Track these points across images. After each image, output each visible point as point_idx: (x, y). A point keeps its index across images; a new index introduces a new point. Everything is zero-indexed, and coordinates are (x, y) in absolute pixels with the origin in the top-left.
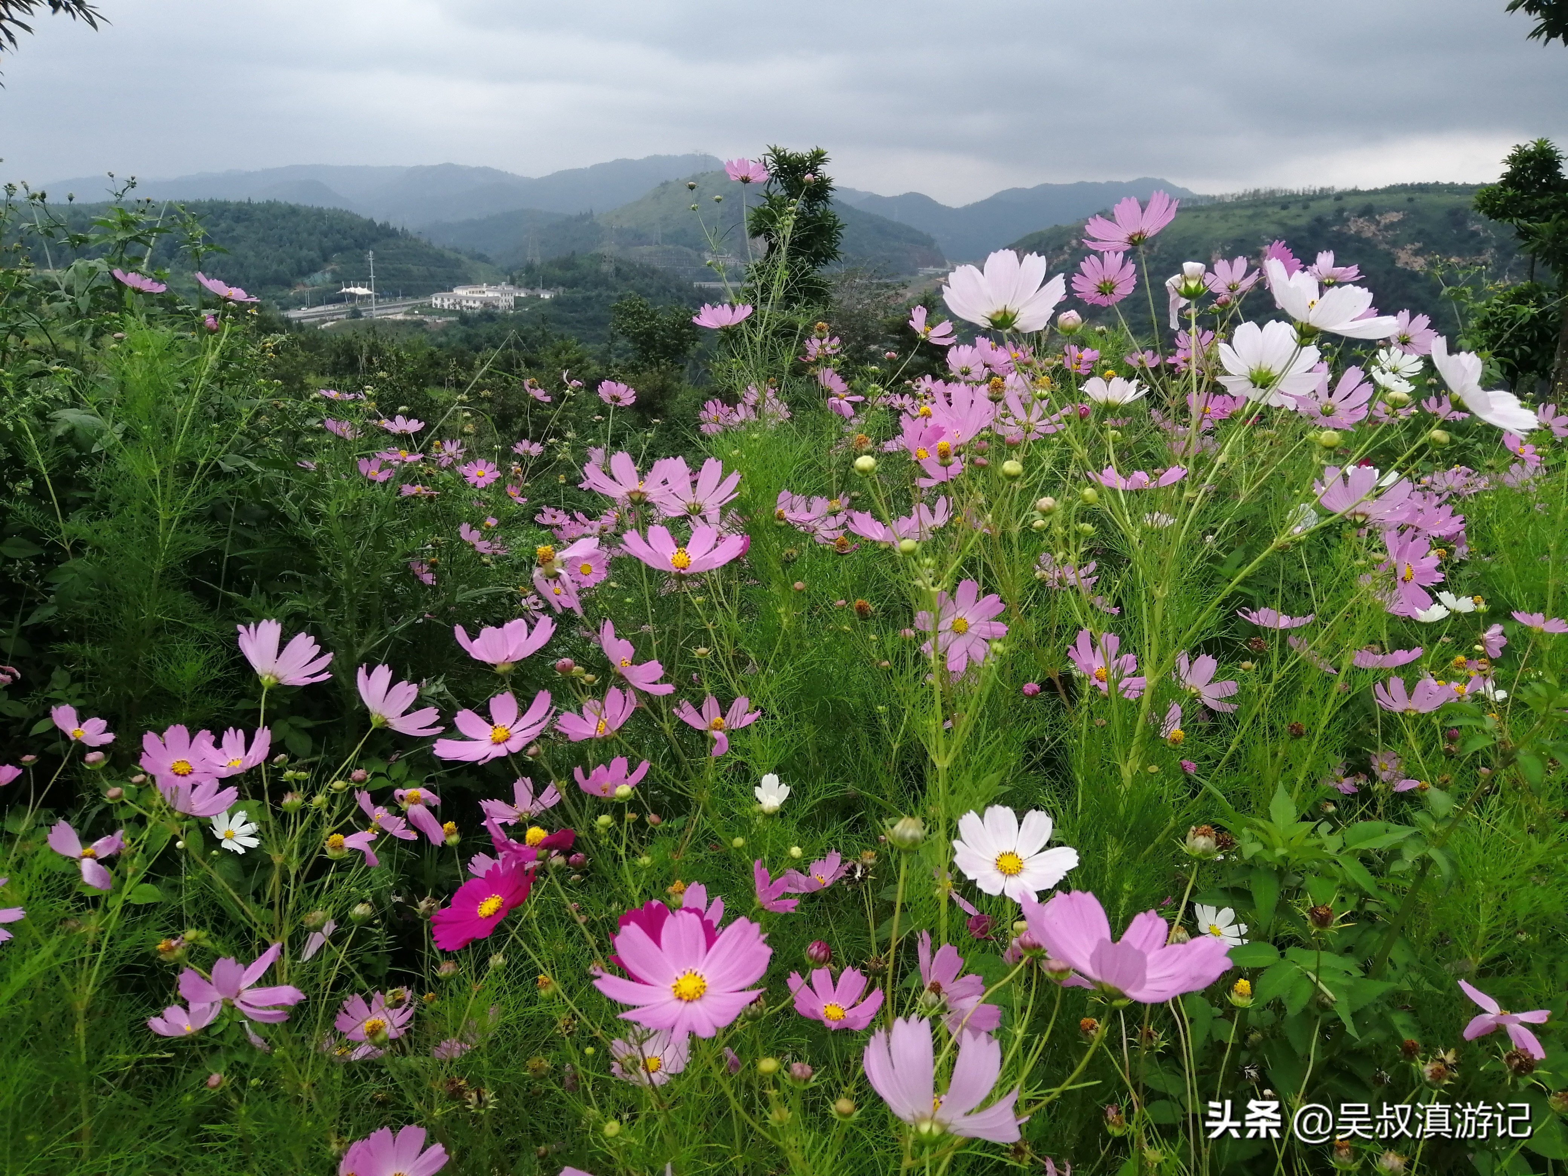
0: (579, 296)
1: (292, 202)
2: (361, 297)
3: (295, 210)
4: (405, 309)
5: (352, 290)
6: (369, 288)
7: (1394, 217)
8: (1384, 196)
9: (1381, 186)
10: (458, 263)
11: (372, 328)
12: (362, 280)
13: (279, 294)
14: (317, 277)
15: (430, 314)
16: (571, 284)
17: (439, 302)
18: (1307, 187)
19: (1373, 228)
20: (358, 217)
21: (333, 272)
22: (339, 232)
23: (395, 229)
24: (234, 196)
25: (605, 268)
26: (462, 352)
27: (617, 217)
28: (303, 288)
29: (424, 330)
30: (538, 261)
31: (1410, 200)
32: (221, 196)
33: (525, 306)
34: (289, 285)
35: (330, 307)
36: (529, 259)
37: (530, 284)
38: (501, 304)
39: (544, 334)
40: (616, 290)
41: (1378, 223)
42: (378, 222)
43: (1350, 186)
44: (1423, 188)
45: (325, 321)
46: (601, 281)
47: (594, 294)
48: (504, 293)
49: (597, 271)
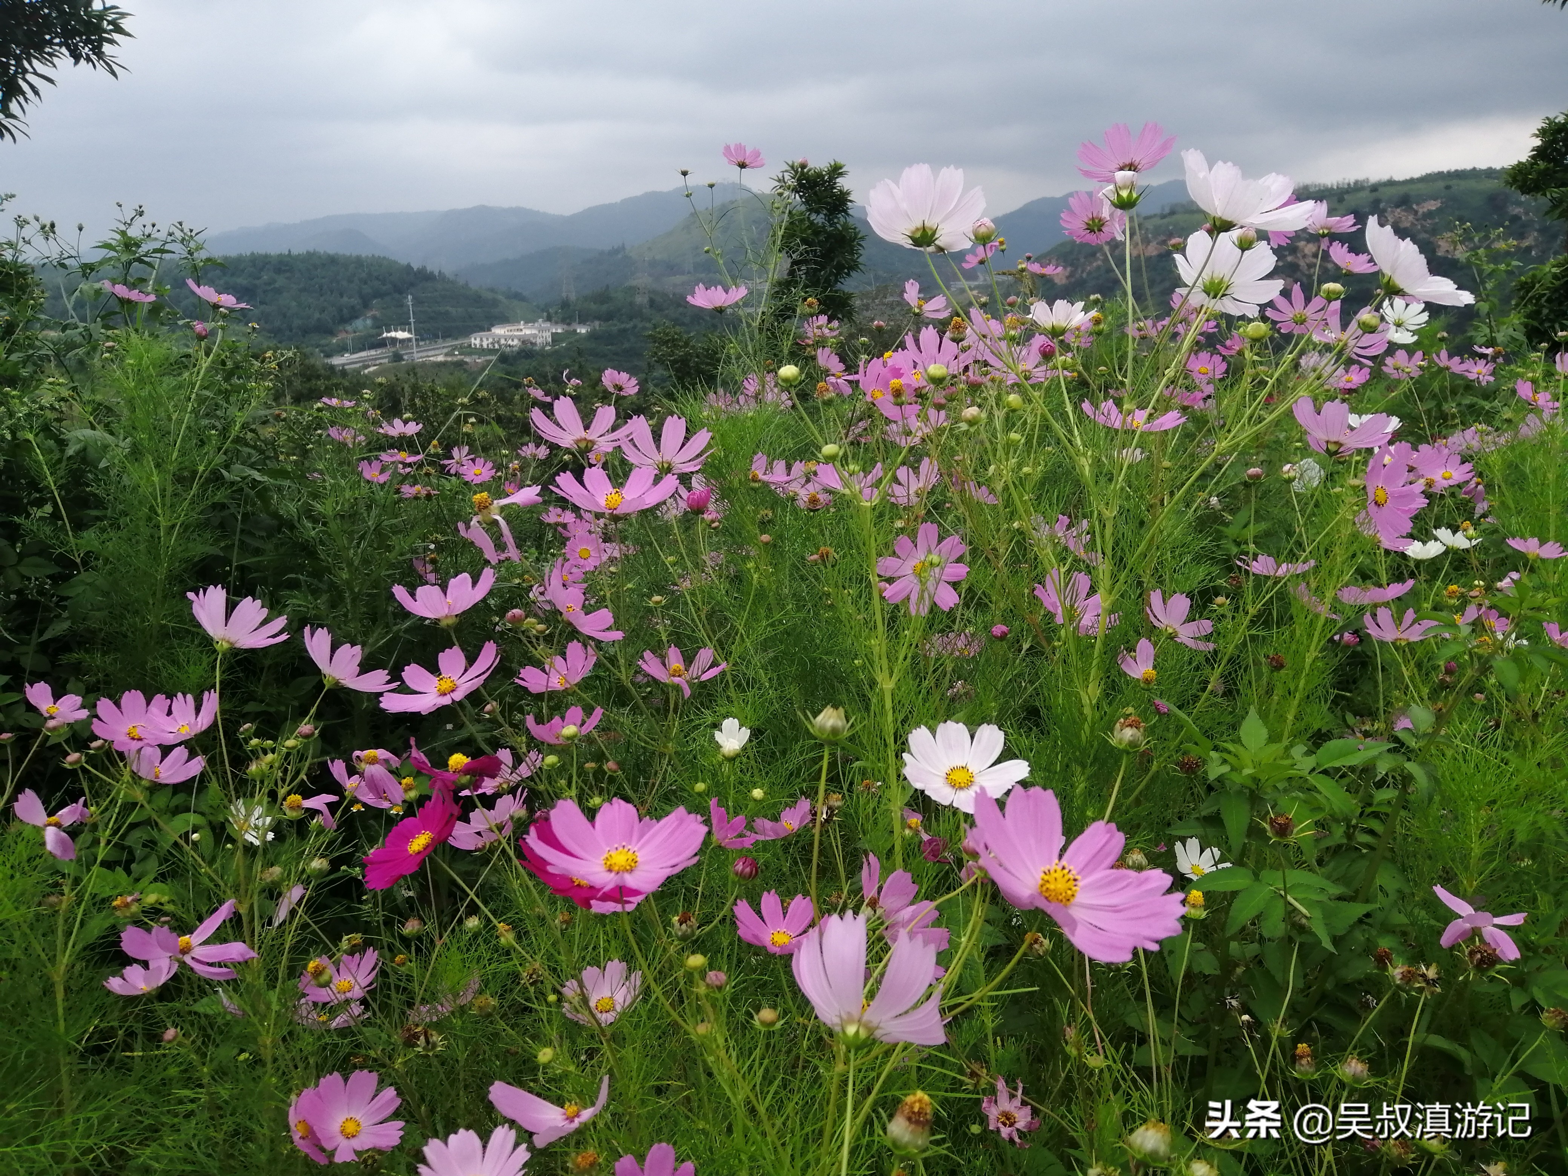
0: (614, 329)
1: (331, 251)
2: (402, 341)
3: (333, 260)
4: (445, 351)
5: (393, 334)
6: (410, 331)
7: (1432, 205)
8: (1421, 186)
9: (1417, 175)
10: (495, 303)
11: (412, 369)
12: (402, 324)
13: (323, 342)
14: (359, 323)
15: (470, 354)
16: (607, 317)
17: (478, 342)
18: (1340, 180)
19: (1411, 218)
20: (396, 262)
21: (374, 318)
22: (377, 278)
23: (432, 273)
24: (274, 248)
25: (641, 300)
26: (502, 389)
27: (649, 249)
28: (347, 334)
29: (465, 371)
30: (573, 297)
31: (1448, 187)
32: (262, 248)
33: (562, 341)
34: (332, 333)
35: (373, 352)
36: (564, 295)
37: (566, 320)
38: (539, 341)
39: (580, 367)
40: (650, 320)
41: (1416, 212)
42: (416, 266)
43: (1384, 177)
44: (1459, 175)
45: (368, 366)
46: (635, 313)
47: (629, 325)
48: (541, 330)
49: (631, 304)
